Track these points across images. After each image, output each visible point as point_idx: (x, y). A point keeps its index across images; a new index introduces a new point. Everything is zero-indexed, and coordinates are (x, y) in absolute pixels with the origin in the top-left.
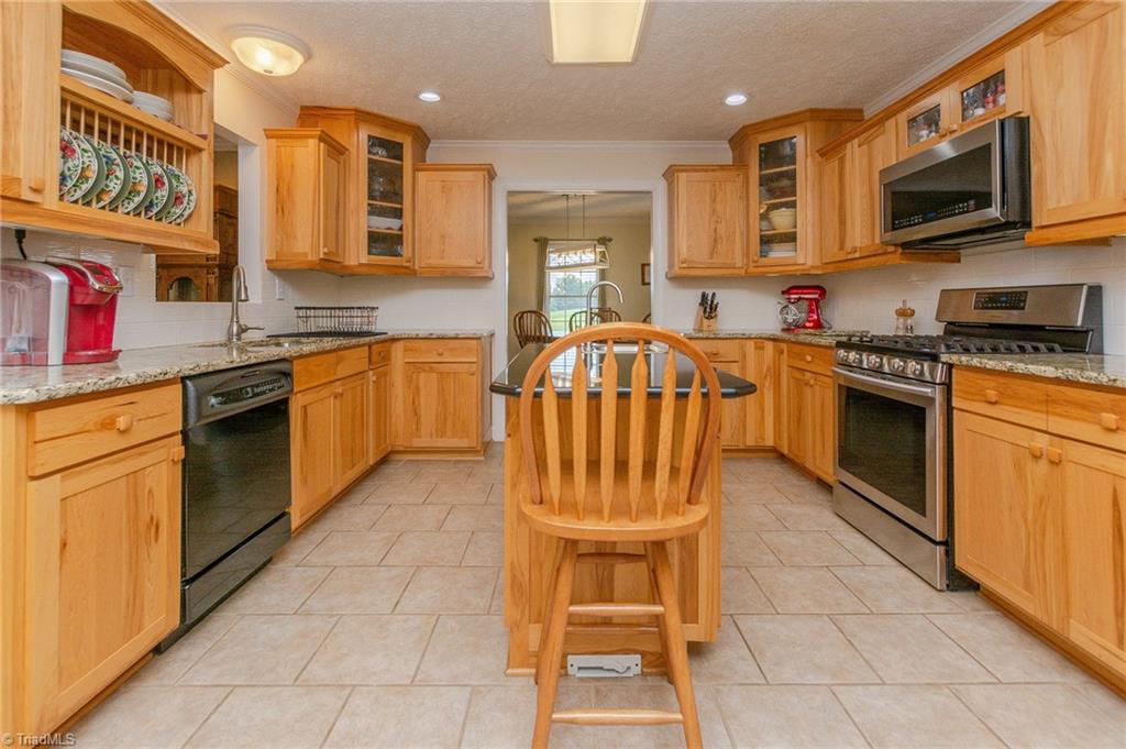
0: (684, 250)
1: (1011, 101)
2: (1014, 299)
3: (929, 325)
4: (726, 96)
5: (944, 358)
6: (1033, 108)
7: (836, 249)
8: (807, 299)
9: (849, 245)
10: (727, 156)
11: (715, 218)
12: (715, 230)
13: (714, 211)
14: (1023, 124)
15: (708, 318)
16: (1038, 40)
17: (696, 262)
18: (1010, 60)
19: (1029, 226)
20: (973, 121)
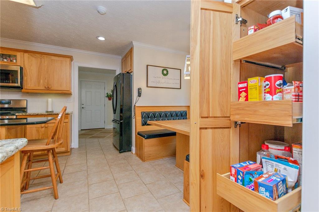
1: (19, 62)
5: (16, 114)
6: (24, 65)
18: (19, 55)
19: (22, 89)
20: (5, 62)
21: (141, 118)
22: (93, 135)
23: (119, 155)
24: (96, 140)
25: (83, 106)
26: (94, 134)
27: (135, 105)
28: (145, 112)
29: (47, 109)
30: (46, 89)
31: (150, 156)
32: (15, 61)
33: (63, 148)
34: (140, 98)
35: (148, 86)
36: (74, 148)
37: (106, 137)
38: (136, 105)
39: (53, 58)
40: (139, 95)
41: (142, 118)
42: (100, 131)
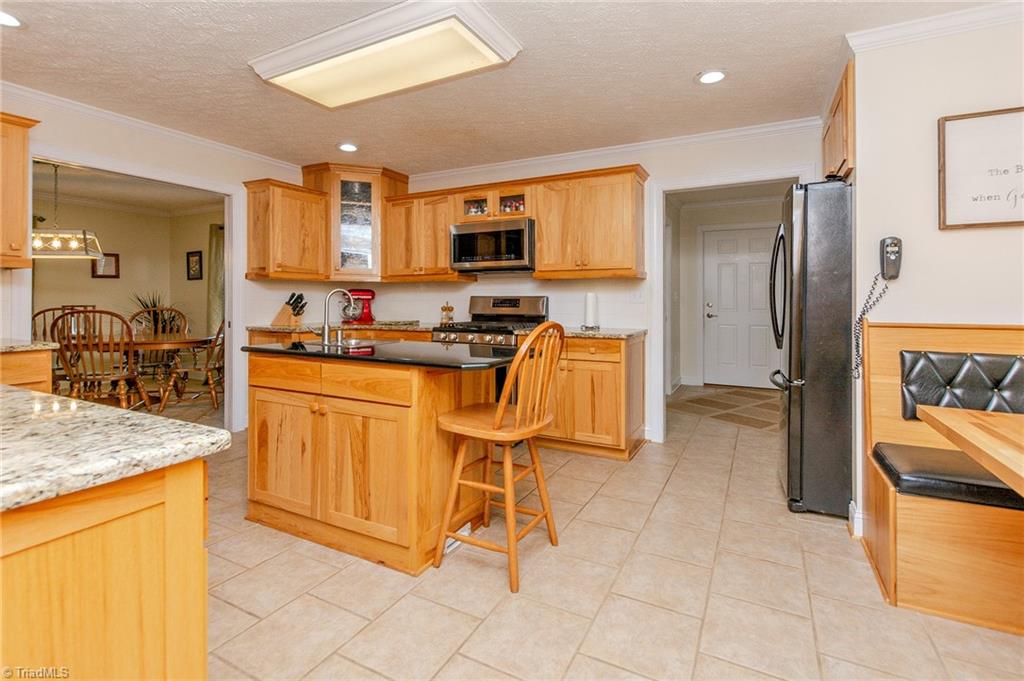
0: (279, 256)
1: (528, 210)
2: (514, 302)
3: (462, 316)
4: (340, 144)
5: (516, 332)
6: (537, 215)
7: (401, 266)
8: (363, 299)
9: (414, 265)
10: (298, 180)
11: (303, 232)
12: (304, 241)
13: (303, 226)
14: (532, 223)
15: (295, 315)
16: (540, 187)
17: (289, 267)
18: (527, 191)
19: (534, 270)
20: (507, 214)
21: (898, 380)
22: (730, 411)
23: (781, 520)
24: (730, 429)
25: (708, 310)
26: (733, 407)
27: (861, 319)
28: (926, 355)
29: (585, 322)
30: (577, 268)
31: (934, 592)
32: (522, 208)
33: (608, 437)
34: (892, 285)
35: (948, 223)
36: (650, 441)
37: (772, 427)
38: (866, 316)
39: (593, 181)
40: (890, 268)
41: (906, 380)
42: (761, 397)
